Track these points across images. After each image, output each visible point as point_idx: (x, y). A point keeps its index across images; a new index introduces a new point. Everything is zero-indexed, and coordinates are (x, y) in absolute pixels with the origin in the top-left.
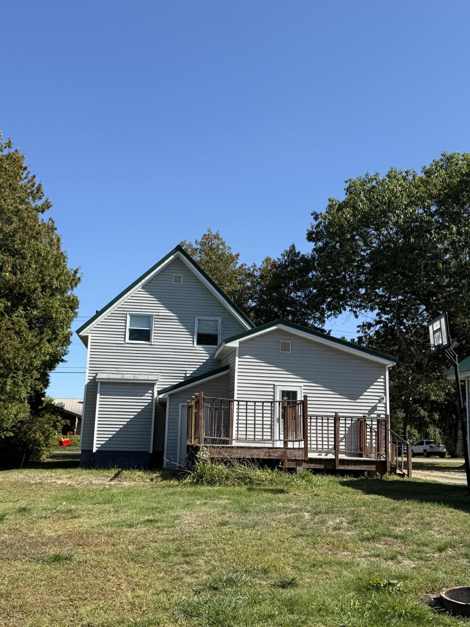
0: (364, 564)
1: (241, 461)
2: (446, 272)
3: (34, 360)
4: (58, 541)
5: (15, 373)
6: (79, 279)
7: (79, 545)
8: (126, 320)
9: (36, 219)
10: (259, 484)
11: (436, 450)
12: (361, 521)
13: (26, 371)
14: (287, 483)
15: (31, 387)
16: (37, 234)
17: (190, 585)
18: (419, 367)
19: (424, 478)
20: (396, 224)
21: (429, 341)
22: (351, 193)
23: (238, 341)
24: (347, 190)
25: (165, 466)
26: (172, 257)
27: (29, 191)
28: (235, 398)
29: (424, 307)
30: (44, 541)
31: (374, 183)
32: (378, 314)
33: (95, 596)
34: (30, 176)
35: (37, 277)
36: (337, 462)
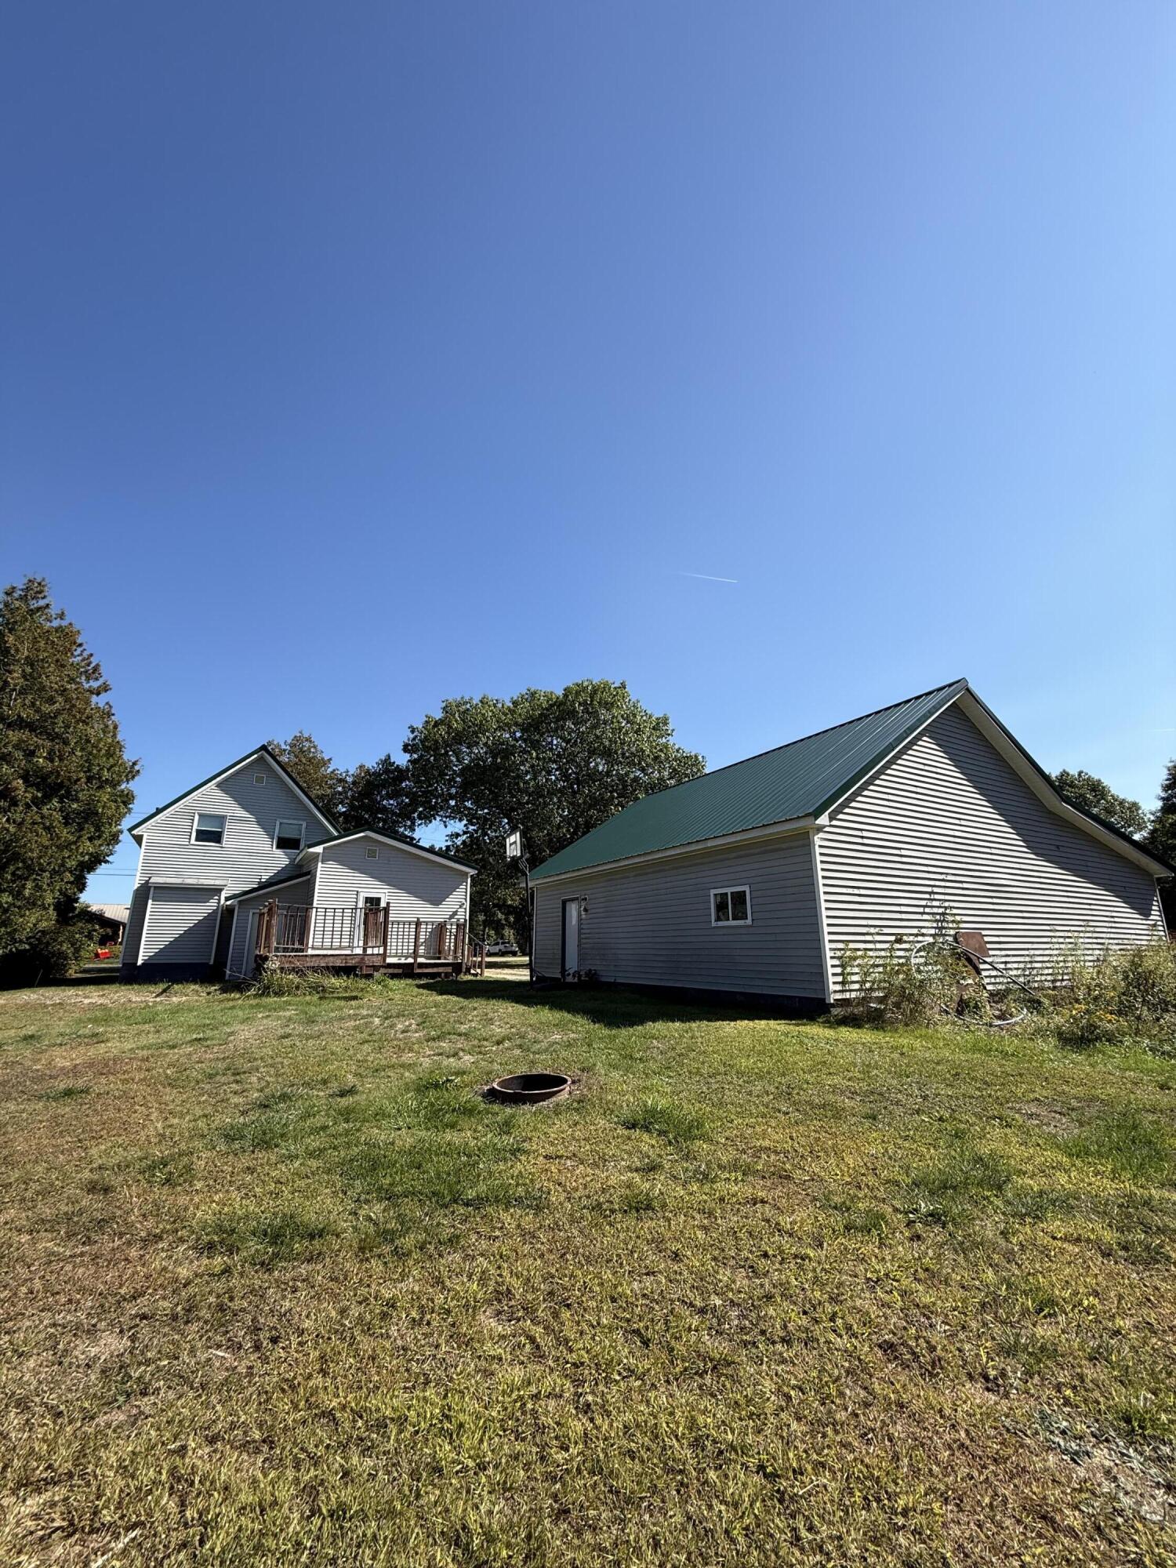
0: (426, 1062)
1: (315, 969)
2: (525, 791)
3: (67, 860)
4: (75, 1071)
5: (39, 875)
6: (138, 771)
7: (102, 1074)
8: (193, 820)
9: (88, 702)
10: (333, 992)
11: (509, 950)
12: (430, 1022)
13: (54, 872)
14: (362, 990)
15: (60, 891)
16: (88, 718)
17: (236, 1106)
18: (498, 876)
19: (494, 976)
20: (485, 744)
21: (505, 852)
22: (447, 712)
23: (322, 847)
24: (444, 709)
25: (227, 977)
26: (256, 756)
27: (82, 670)
28: (315, 905)
29: (506, 821)
30: (54, 1072)
31: (468, 706)
32: (465, 825)
33: (114, 1132)
34: (85, 654)
35: (82, 766)
36: (416, 966)
